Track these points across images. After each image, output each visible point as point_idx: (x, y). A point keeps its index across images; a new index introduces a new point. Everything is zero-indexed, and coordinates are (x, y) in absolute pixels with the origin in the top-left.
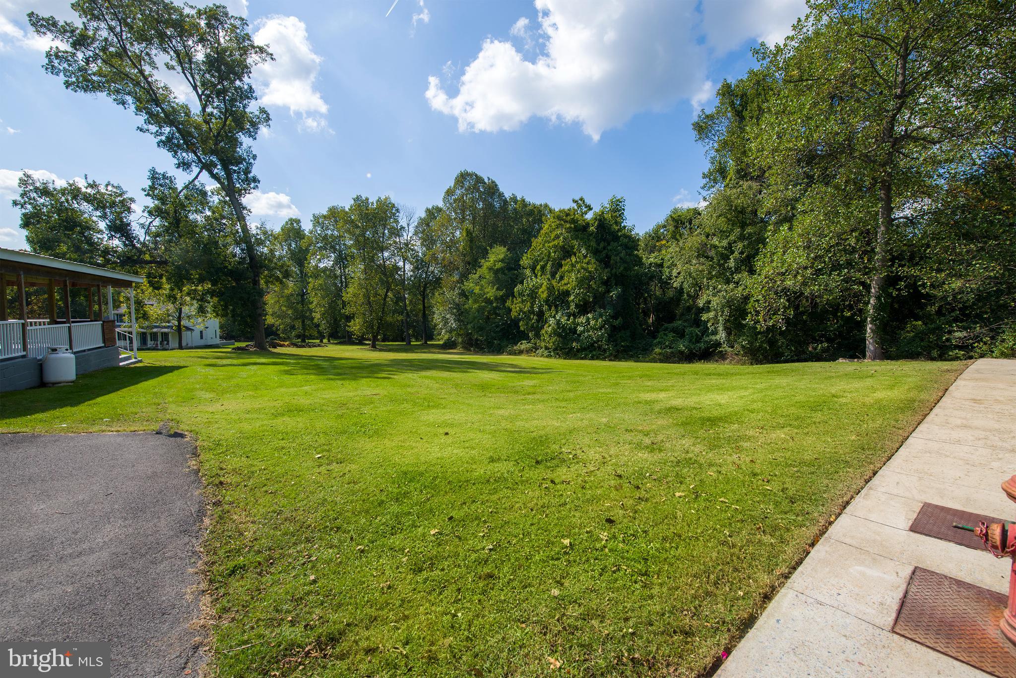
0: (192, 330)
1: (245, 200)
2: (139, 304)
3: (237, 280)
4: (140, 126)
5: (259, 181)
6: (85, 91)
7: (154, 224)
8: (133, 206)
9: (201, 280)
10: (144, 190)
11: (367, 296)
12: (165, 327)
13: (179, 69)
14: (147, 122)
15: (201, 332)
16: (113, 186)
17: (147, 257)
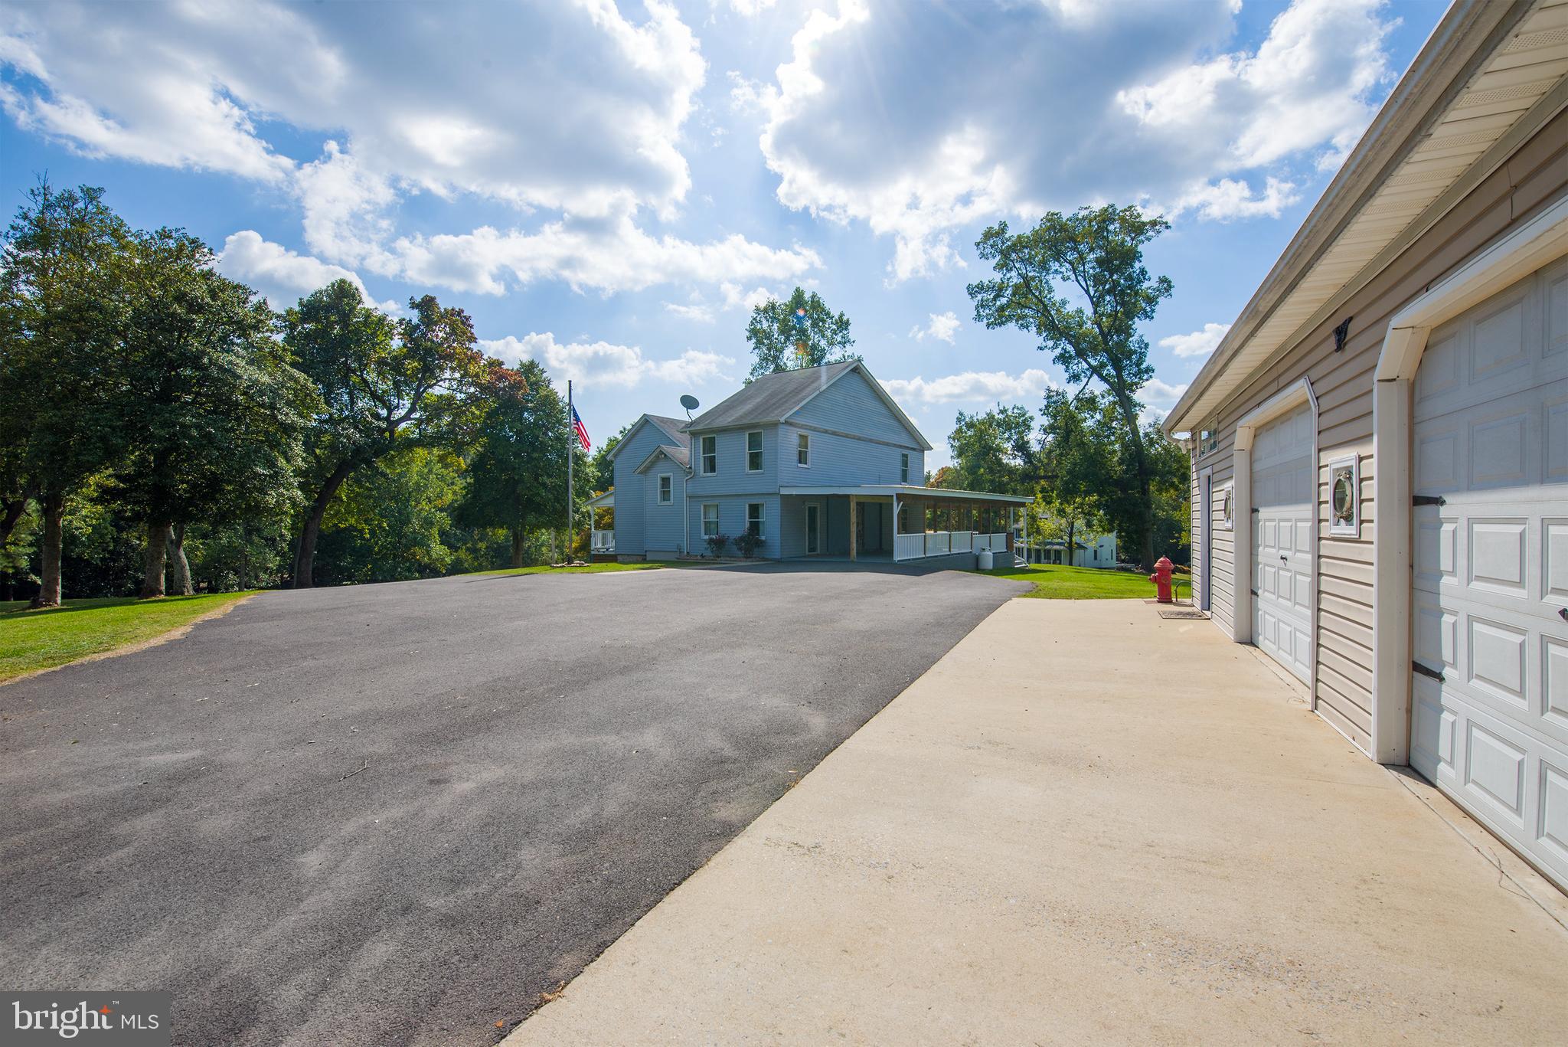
0: (1085, 548)
1: (1138, 396)
2: (1033, 518)
3: (1124, 490)
4: (1040, 345)
5: (1153, 371)
6: (1000, 326)
7: (1048, 439)
8: (1032, 424)
9: (1088, 493)
10: (1041, 410)
12: (1058, 544)
13: (1073, 277)
14: (1046, 339)
15: (1095, 552)
16: (1018, 408)
17: (1042, 473)
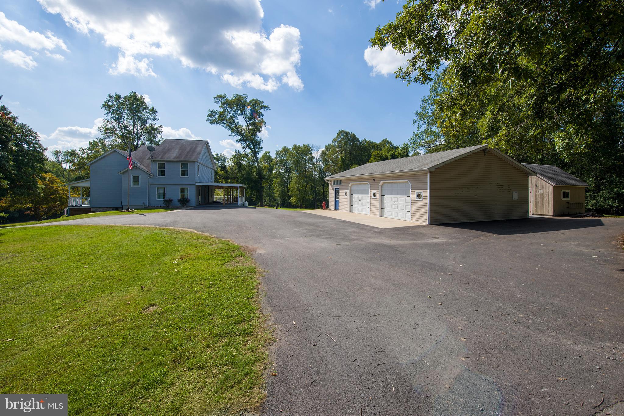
6: (215, 124)
11: (298, 188)
14: (232, 132)
